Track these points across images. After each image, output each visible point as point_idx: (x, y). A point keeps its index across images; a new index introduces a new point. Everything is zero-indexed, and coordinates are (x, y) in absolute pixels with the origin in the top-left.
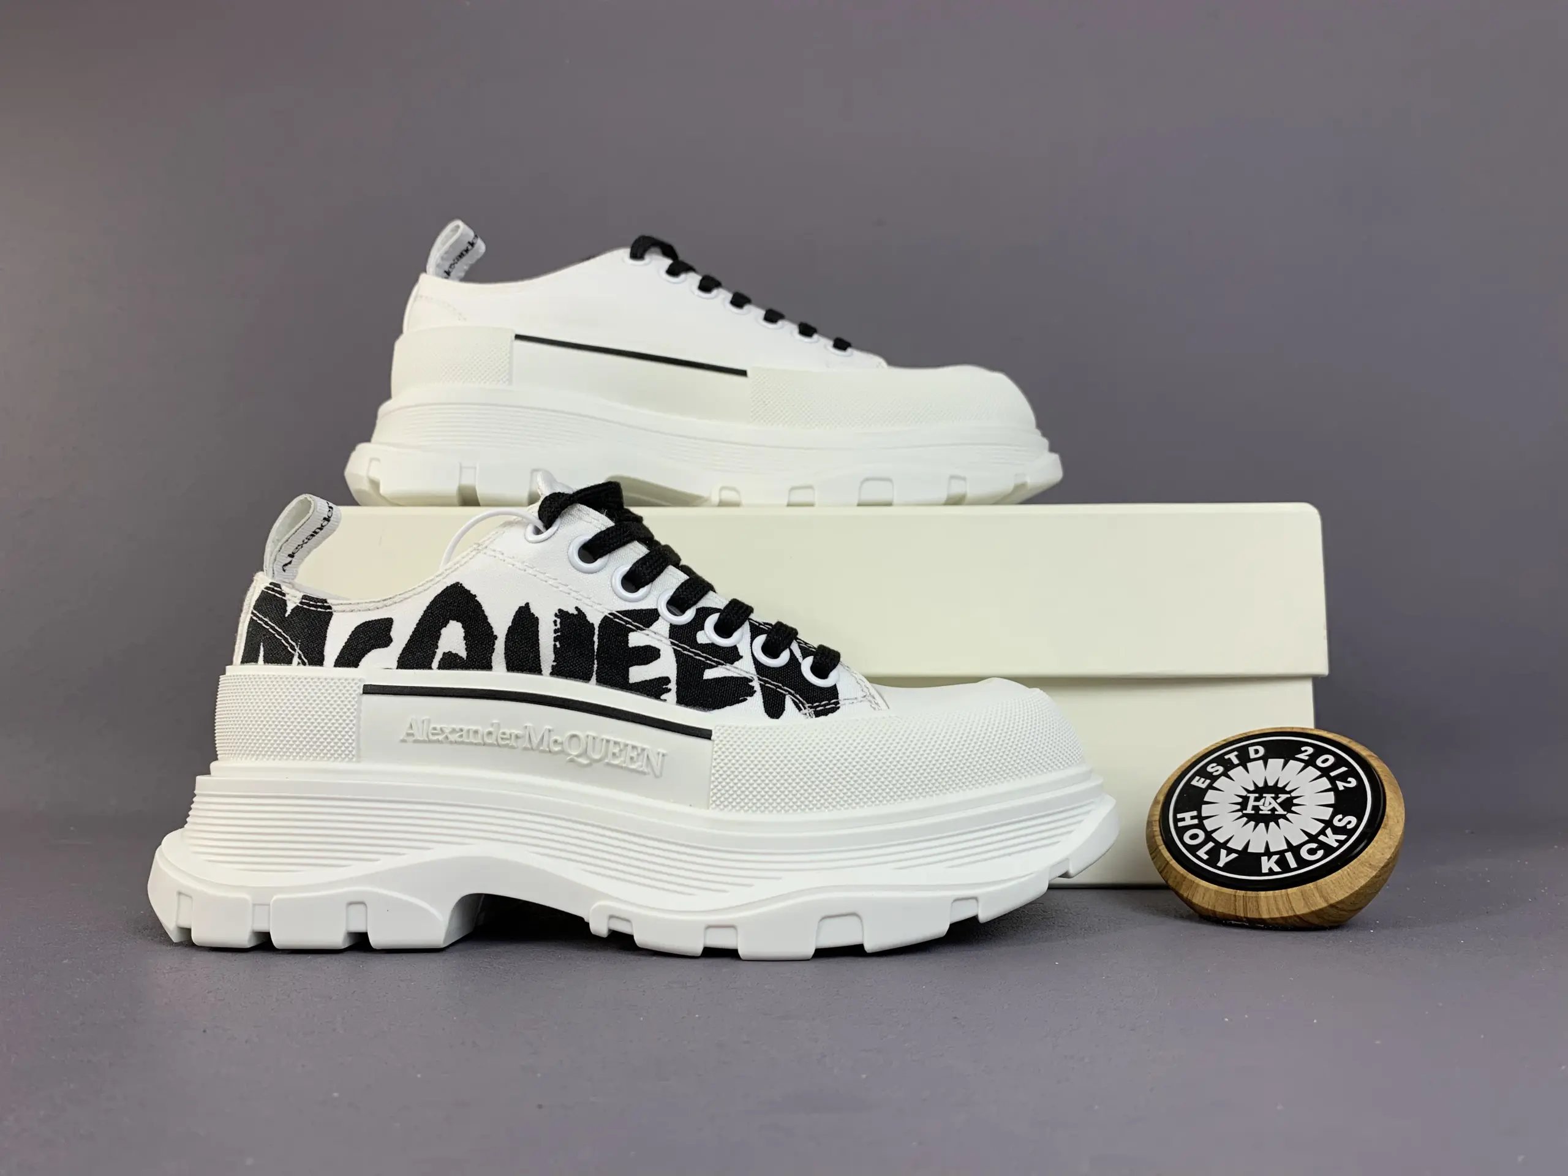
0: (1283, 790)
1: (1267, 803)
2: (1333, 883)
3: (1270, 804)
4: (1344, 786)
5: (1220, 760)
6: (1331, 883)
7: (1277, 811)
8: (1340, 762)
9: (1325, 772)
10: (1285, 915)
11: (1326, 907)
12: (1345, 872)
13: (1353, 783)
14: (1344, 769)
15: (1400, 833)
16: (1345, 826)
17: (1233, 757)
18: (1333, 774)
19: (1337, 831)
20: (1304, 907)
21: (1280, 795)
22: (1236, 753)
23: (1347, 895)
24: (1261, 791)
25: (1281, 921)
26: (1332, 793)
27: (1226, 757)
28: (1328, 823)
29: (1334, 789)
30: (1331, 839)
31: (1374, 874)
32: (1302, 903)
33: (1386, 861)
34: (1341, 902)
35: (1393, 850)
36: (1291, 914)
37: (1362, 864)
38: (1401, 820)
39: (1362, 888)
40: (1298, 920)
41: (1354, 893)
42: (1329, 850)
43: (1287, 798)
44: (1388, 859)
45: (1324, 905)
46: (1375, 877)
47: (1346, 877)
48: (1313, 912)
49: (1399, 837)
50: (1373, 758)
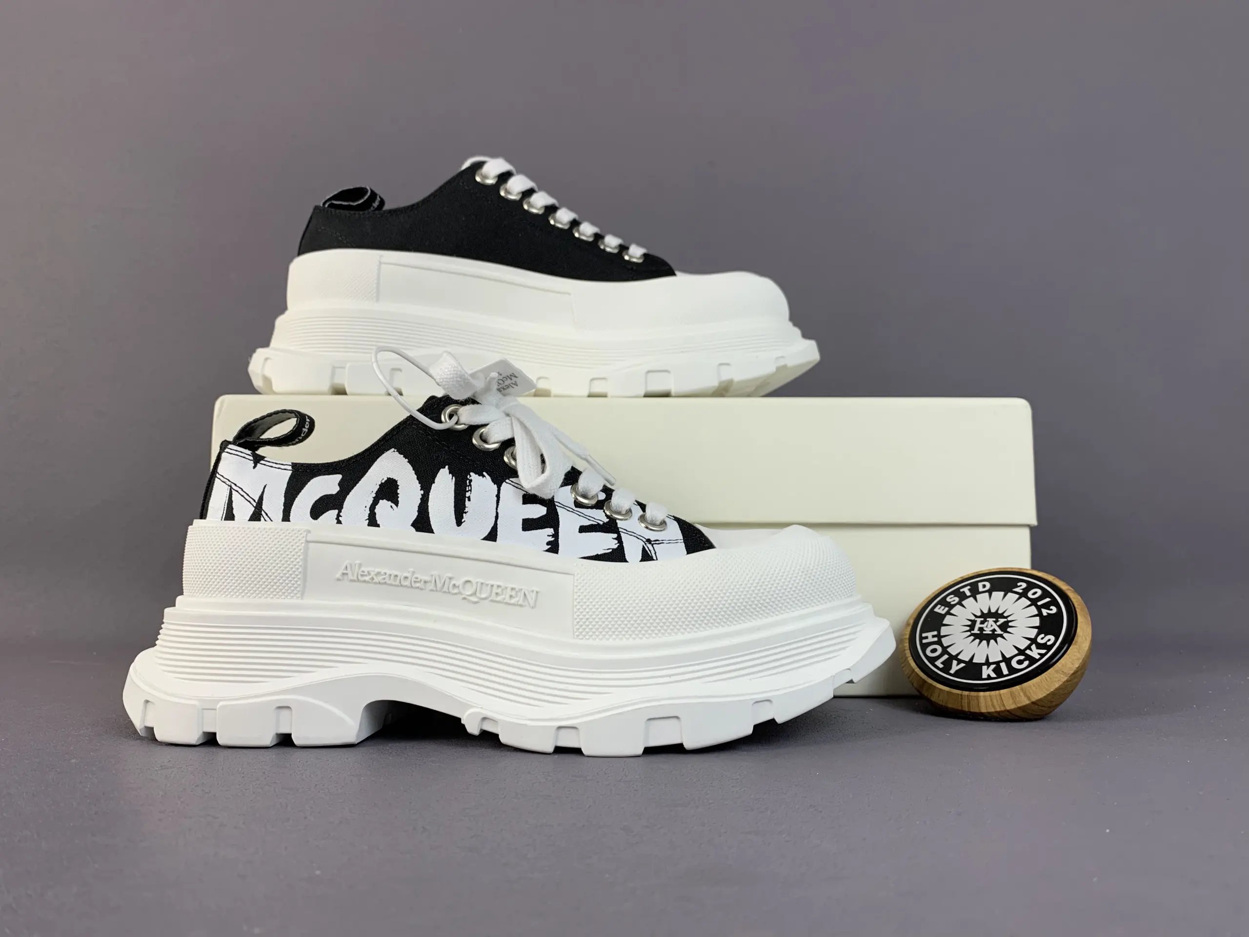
0: (1002, 616)
1: (989, 626)
2: (1034, 686)
3: (992, 626)
4: (1047, 613)
5: (957, 593)
6: (1033, 686)
7: (996, 631)
8: (1046, 594)
9: (1034, 602)
10: (998, 709)
11: (1029, 704)
12: (1044, 678)
13: (1054, 610)
14: (1048, 600)
15: (1087, 648)
16: (1046, 643)
17: (966, 590)
18: (1039, 603)
19: (1039, 646)
20: (1012, 703)
21: (999, 619)
22: (969, 587)
23: (1044, 695)
24: (985, 616)
25: (996, 715)
26: (1038, 618)
27: (962, 590)
28: (1033, 641)
29: (1040, 614)
30: (1035, 653)
31: (1066, 679)
32: (1011, 701)
33: (1075, 669)
34: (1040, 700)
35: (1081, 661)
36: (1003, 709)
37: (1057, 671)
38: (1088, 638)
39: (1056, 689)
40: (1008, 714)
41: (1050, 693)
42: (1033, 661)
43: (1005, 622)
44: (1077, 668)
45: (1028, 702)
46: (1067, 681)
47: (1044, 681)
48: (1019, 708)
49: (1086, 651)
50: (1070, 591)
